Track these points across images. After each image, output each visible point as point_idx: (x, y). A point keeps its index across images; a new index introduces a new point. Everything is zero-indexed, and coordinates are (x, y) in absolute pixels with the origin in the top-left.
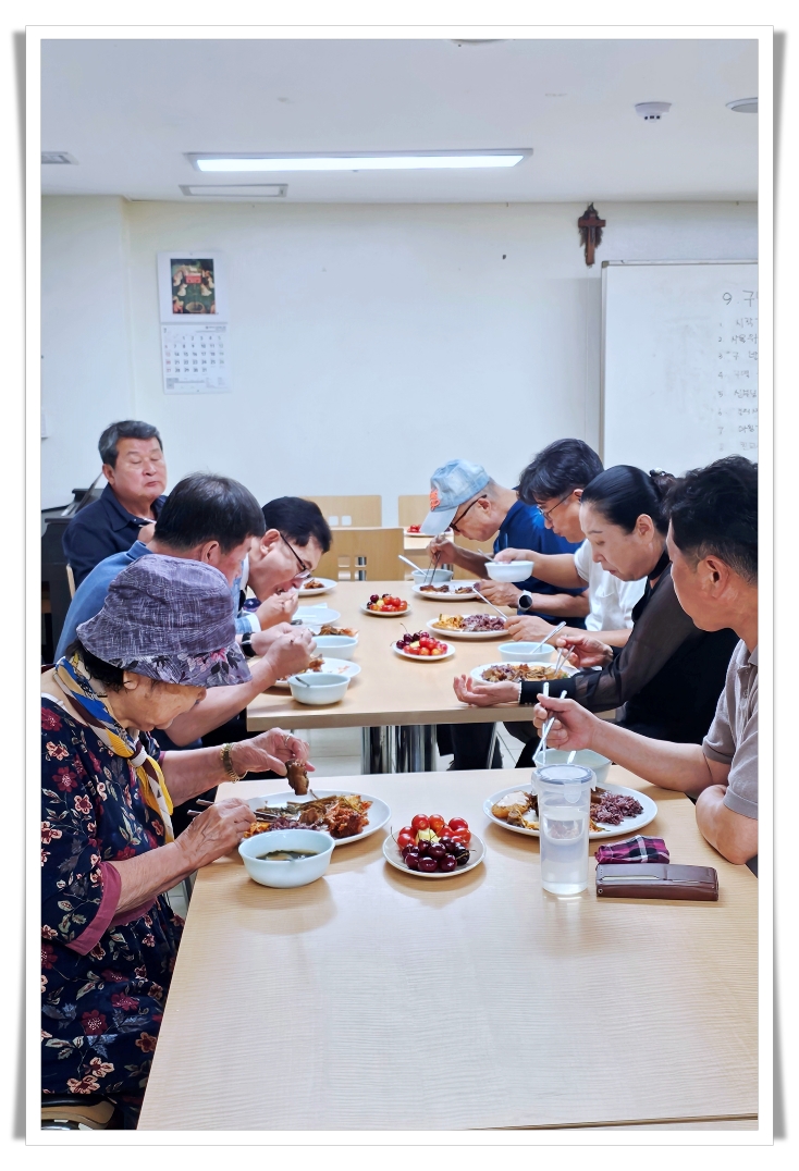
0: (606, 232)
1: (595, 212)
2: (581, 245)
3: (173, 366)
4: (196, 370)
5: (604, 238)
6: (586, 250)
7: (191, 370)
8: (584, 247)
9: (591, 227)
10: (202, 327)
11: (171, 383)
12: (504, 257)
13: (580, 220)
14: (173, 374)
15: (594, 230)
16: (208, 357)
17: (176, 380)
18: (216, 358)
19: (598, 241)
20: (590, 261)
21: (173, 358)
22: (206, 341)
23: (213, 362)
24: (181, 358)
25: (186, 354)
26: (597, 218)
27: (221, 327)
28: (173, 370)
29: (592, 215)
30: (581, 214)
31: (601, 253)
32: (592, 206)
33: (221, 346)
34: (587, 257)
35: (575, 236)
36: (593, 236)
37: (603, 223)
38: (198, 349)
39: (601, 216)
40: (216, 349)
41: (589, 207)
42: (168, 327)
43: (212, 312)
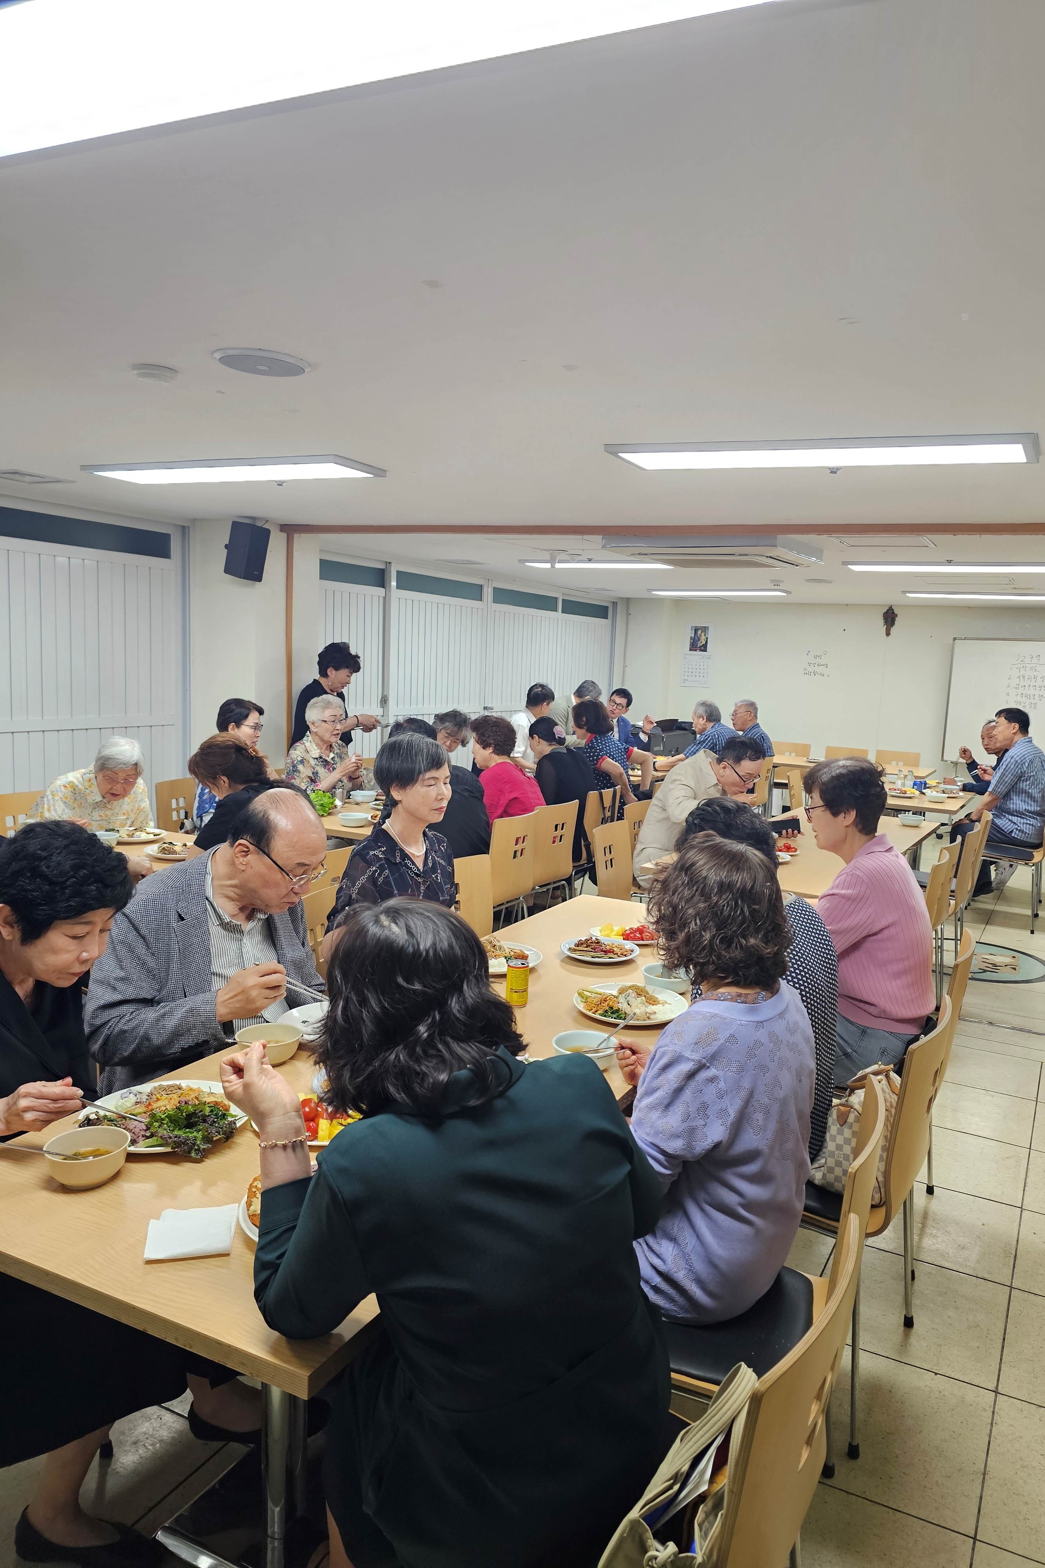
0: (898, 620)
1: (893, 610)
2: (885, 626)
3: (686, 674)
4: (696, 676)
5: (896, 622)
6: (887, 628)
7: (694, 676)
9: (890, 617)
10: (701, 657)
12: (844, 630)
13: (884, 613)
14: (686, 677)
15: (891, 619)
16: (702, 671)
17: (687, 680)
18: (707, 671)
19: (893, 624)
20: (888, 634)
21: (687, 670)
23: (704, 673)
24: (690, 670)
25: (693, 669)
26: (894, 613)
29: (891, 612)
30: (885, 611)
31: (893, 630)
32: (891, 607)
33: (708, 666)
34: (886, 631)
35: (881, 621)
36: (891, 622)
37: (896, 615)
38: (698, 667)
39: (896, 612)
40: (706, 667)
41: (889, 608)
42: (686, 656)
43: (705, 651)
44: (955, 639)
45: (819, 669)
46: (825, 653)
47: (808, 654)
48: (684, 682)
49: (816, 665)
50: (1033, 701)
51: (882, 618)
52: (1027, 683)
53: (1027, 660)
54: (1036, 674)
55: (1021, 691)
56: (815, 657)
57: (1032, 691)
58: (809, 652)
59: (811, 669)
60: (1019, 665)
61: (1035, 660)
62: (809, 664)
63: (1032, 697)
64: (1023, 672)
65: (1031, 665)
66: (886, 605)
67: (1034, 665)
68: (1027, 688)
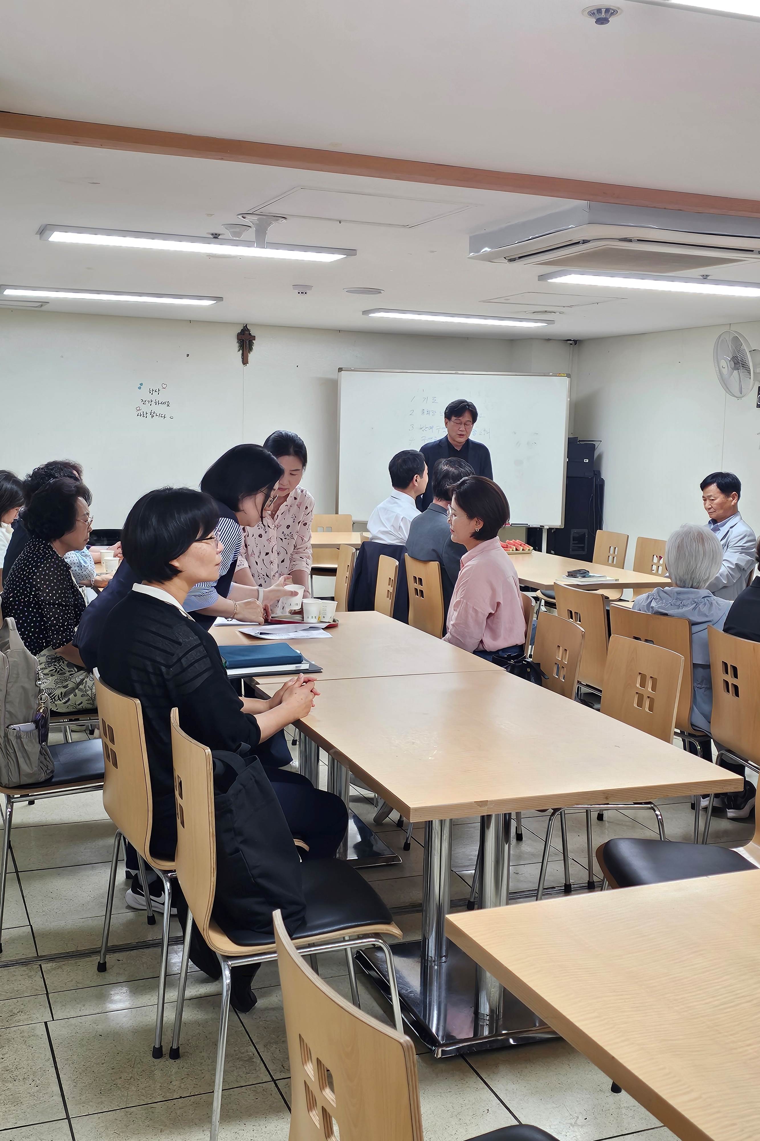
0: (257, 345)
1: (248, 330)
2: (239, 351)
5: (254, 347)
6: (243, 354)
8: (241, 351)
9: (245, 340)
12: (188, 355)
13: (239, 335)
15: (247, 342)
19: (250, 349)
20: (245, 361)
26: (250, 334)
29: (247, 332)
30: (239, 330)
31: (251, 356)
32: (246, 326)
34: (243, 359)
35: (235, 345)
36: (248, 346)
37: (254, 338)
39: (253, 333)
41: (244, 327)
44: (338, 370)
45: (159, 409)
46: (164, 386)
47: (140, 388)
49: (153, 403)
51: (236, 341)
56: (151, 392)
58: (141, 384)
59: (146, 409)
62: (144, 402)
66: (241, 324)
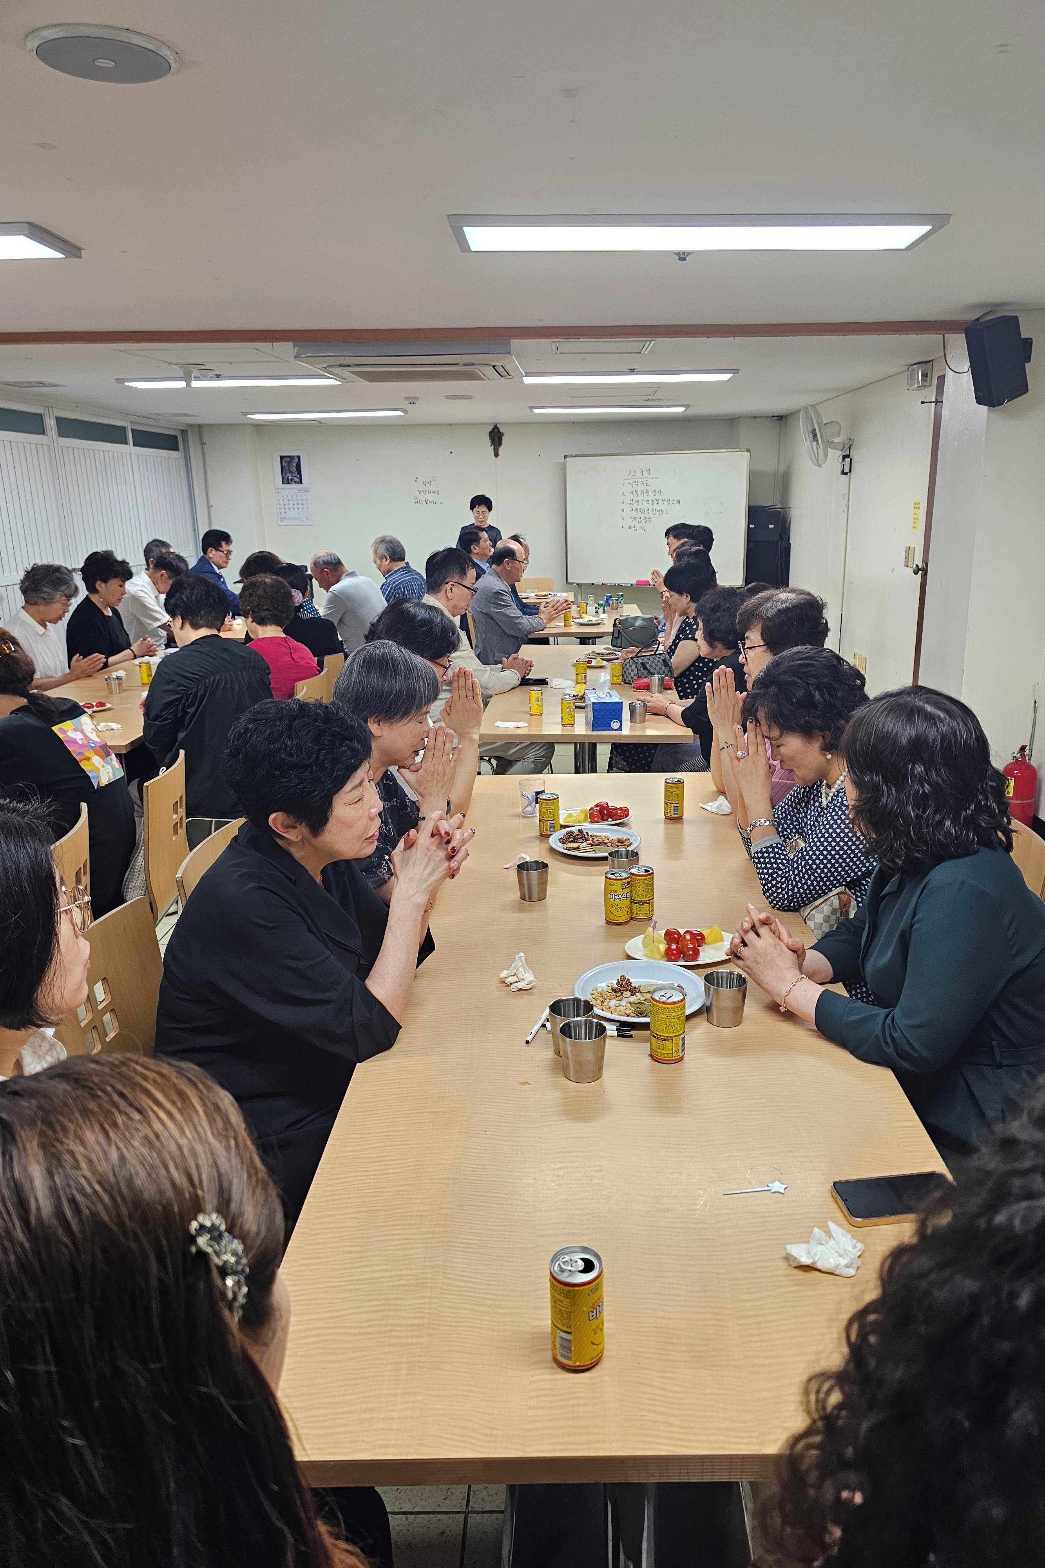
0: (505, 439)
1: (498, 429)
2: (491, 446)
3: (282, 511)
5: (503, 442)
6: (494, 449)
8: (493, 446)
9: (496, 437)
10: (297, 490)
11: (282, 519)
12: (451, 452)
13: (491, 433)
15: (497, 439)
16: (300, 506)
17: (285, 518)
18: (305, 506)
19: (500, 444)
20: (496, 455)
21: (283, 507)
22: (299, 497)
23: (303, 508)
26: (499, 432)
27: (306, 491)
28: (283, 513)
29: (496, 430)
30: (491, 430)
31: (501, 450)
32: (496, 425)
33: (307, 500)
34: (494, 452)
35: (488, 441)
36: (498, 441)
37: (502, 434)
38: (295, 502)
39: (501, 430)
40: (304, 502)
41: (494, 426)
42: (279, 491)
43: (301, 482)
44: (566, 457)
45: (430, 497)
46: (434, 479)
47: (416, 481)
48: (282, 521)
49: (427, 493)
50: (648, 516)
51: (488, 438)
52: (640, 498)
53: (638, 475)
54: (648, 488)
55: (635, 506)
56: (425, 484)
57: (644, 506)
58: (417, 478)
59: (421, 497)
60: (630, 481)
61: (645, 474)
62: (420, 492)
63: (646, 512)
64: (635, 487)
65: (643, 480)
66: (491, 424)
67: (645, 479)
68: (641, 503)
